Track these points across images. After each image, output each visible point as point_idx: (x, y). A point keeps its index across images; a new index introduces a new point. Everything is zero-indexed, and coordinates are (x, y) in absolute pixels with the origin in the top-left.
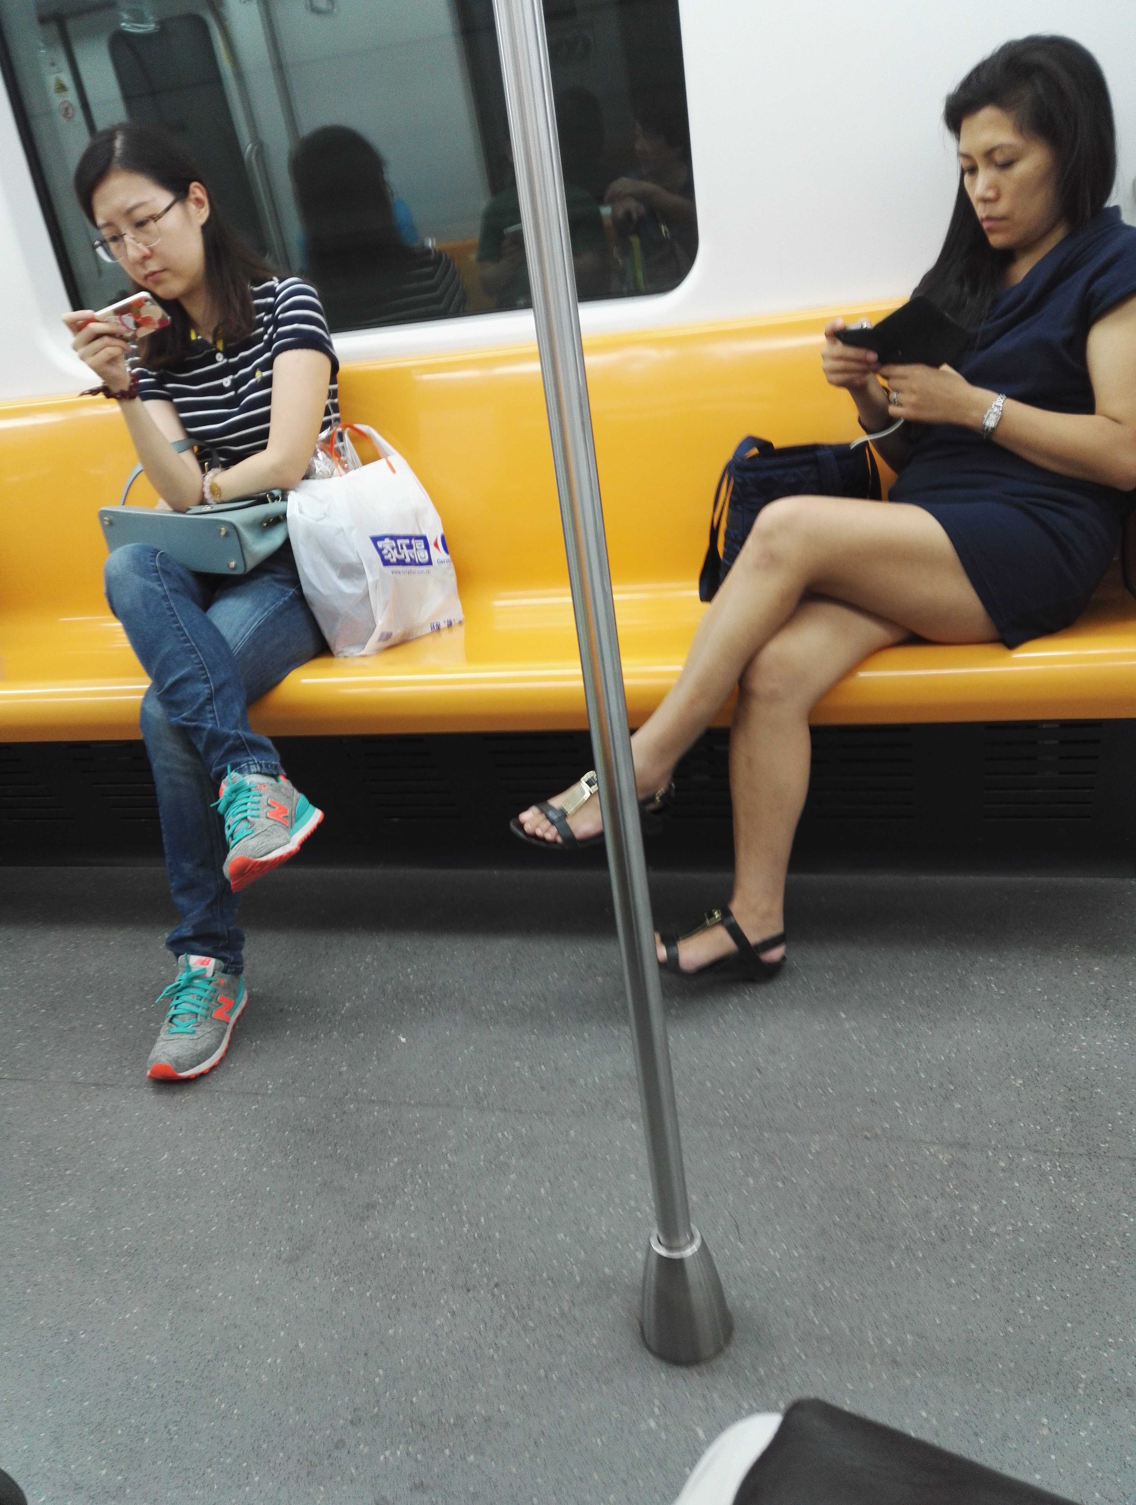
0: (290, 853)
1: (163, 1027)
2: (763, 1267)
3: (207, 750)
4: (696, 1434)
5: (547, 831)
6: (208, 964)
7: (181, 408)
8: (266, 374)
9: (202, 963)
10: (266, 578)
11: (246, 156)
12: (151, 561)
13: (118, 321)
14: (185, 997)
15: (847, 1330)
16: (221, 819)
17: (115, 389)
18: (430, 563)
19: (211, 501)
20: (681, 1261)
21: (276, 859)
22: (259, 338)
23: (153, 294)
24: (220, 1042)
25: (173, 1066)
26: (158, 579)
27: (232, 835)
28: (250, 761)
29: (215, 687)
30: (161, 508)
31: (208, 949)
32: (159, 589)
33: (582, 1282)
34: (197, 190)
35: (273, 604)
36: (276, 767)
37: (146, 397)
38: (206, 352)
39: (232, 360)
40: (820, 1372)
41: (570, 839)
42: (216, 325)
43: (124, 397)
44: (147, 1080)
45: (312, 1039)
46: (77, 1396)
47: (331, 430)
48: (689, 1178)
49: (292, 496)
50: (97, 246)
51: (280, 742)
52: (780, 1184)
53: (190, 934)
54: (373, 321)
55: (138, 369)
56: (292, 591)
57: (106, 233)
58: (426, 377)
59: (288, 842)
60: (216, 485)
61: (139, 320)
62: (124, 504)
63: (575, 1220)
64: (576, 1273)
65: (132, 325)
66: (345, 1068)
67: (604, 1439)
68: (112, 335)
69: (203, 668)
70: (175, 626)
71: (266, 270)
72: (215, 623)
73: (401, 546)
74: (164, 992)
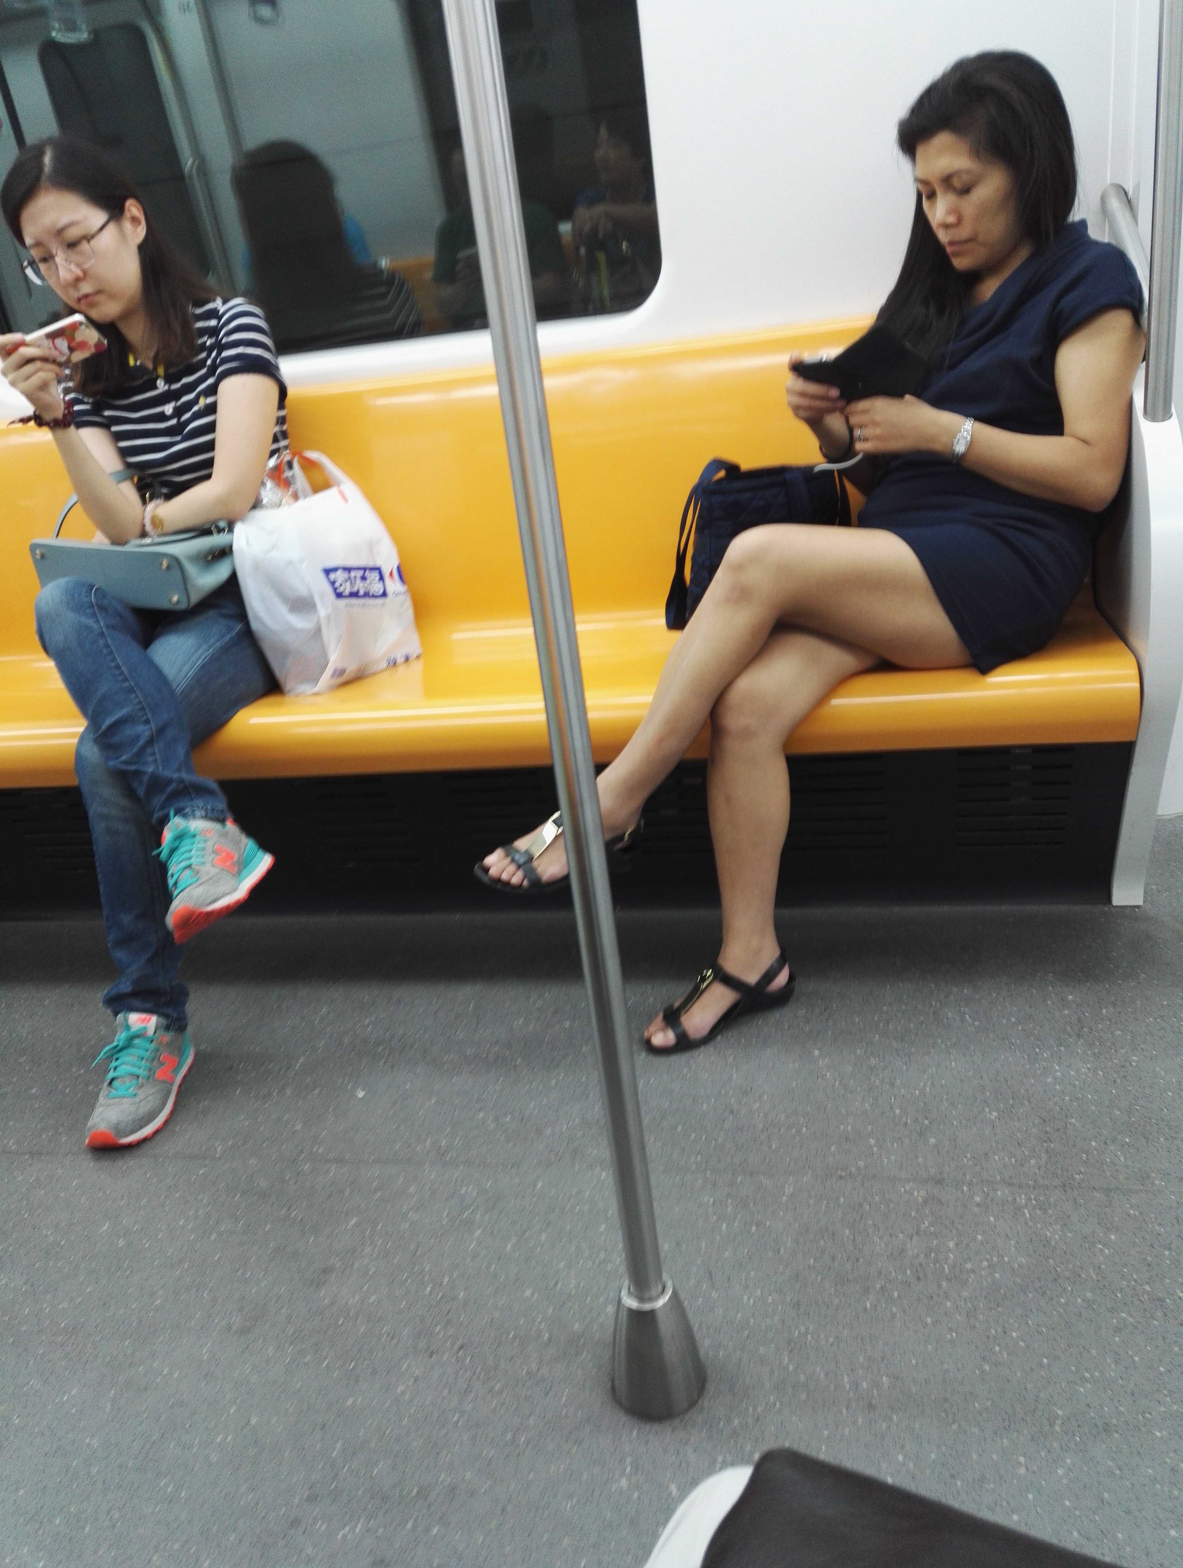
0: (238, 902)
1: (102, 1091)
2: (737, 1314)
3: (148, 795)
4: (669, 1490)
5: (512, 875)
6: (149, 1021)
7: (118, 437)
8: (210, 400)
9: (144, 1020)
10: (211, 613)
11: (186, 170)
12: (86, 597)
13: (51, 344)
14: (125, 1058)
16: (163, 869)
17: (48, 417)
18: (384, 594)
19: (152, 533)
20: (652, 1312)
21: (224, 907)
22: (201, 364)
23: (88, 318)
24: (164, 1105)
25: (113, 1133)
26: (94, 615)
27: (176, 884)
28: (194, 805)
29: (156, 728)
30: (99, 541)
31: (148, 1005)
32: (95, 626)
33: (550, 1339)
34: (133, 208)
35: (218, 640)
36: (222, 812)
37: (80, 425)
38: (145, 378)
39: (174, 387)
40: (795, 1419)
41: (536, 883)
42: (155, 349)
43: (57, 424)
45: (264, 1097)
46: (12, 1485)
47: (278, 457)
48: (660, 1227)
49: (239, 528)
50: (26, 267)
52: (754, 1229)
53: (129, 990)
56: (238, 627)
57: (35, 253)
58: (381, 402)
59: (235, 890)
60: (158, 516)
61: (73, 344)
62: (57, 536)
63: (543, 1276)
64: (544, 1330)
65: (65, 350)
66: (299, 1127)
67: (574, 1502)
68: (45, 360)
69: (143, 709)
70: (113, 664)
71: (209, 290)
72: (156, 661)
73: (355, 577)
74: (103, 1054)
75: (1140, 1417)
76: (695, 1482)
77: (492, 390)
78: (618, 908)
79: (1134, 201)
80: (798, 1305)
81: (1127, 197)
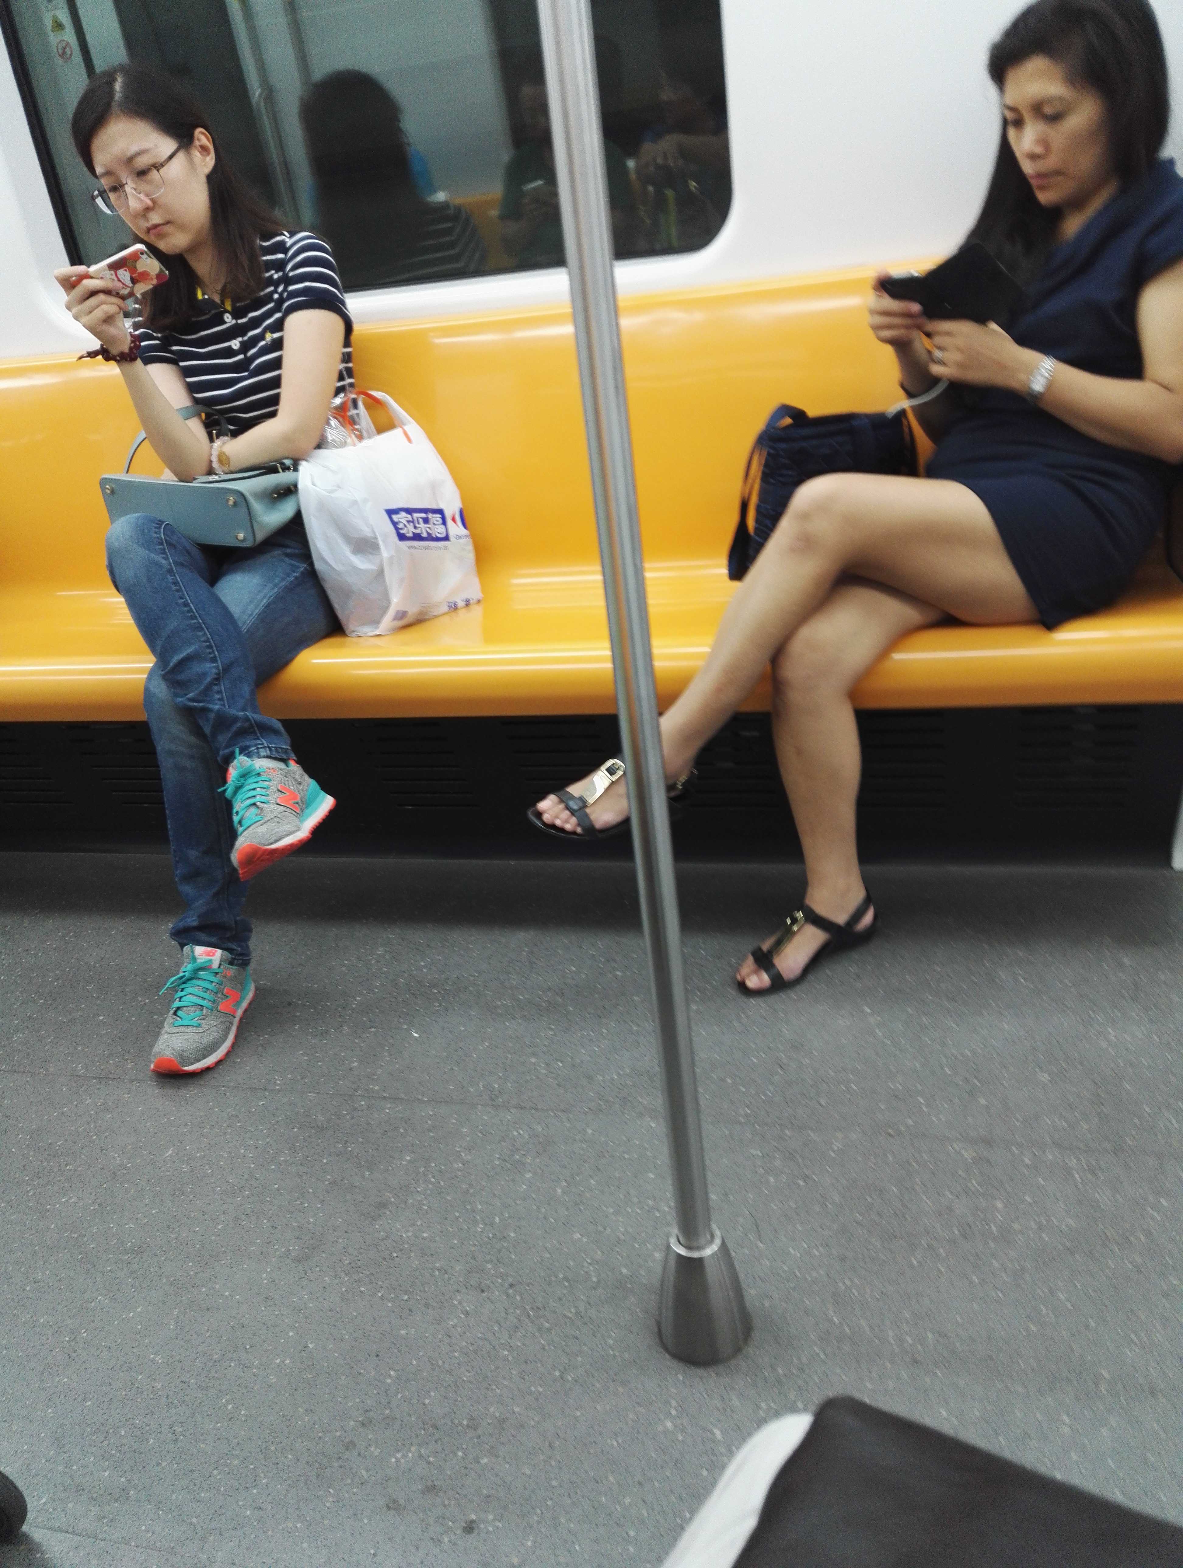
0: (301, 841)
1: (167, 1020)
2: (783, 1266)
3: (214, 734)
4: (713, 1434)
5: (567, 821)
6: (214, 955)
7: (187, 372)
8: (276, 335)
9: (208, 954)
10: (276, 552)
11: (254, 103)
12: (156, 533)
13: (114, 277)
14: (190, 988)
15: (867, 1329)
16: (228, 805)
17: (114, 351)
18: (447, 538)
19: (219, 471)
20: (700, 1260)
21: (287, 846)
22: (269, 298)
24: (226, 1036)
25: (177, 1060)
26: (163, 552)
27: (240, 822)
28: (260, 744)
29: (222, 667)
30: (167, 477)
31: (213, 940)
32: (164, 562)
33: (599, 1282)
34: (201, 137)
35: (284, 579)
36: (286, 751)
37: (147, 361)
38: (213, 312)
39: (240, 321)
40: (838, 1370)
41: (590, 830)
42: (223, 282)
43: (124, 358)
44: (150, 1074)
45: (322, 1034)
46: (79, 1396)
47: (344, 396)
48: (710, 1176)
49: (303, 466)
50: (97, 197)
51: (291, 726)
52: (801, 1183)
53: (195, 924)
54: (388, 280)
55: (142, 330)
56: (303, 567)
57: (105, 183)
58: (443, 340)
59: (299, 830)
60: (224, 453)
61: (135, 275)
62: (127, 472)
63: (592, 1221)
64: (593, 1274)
65: (128, 282)
66: (356, 1064)
67: (620, 1441)
68: (107, 292)
69: (210, 647)
70: (181, 601)
71: (277, 223)
72: (223, 599)
73: (417, 518)
74: (169, 984)
77: (568, 329)
80: (844, 1259)
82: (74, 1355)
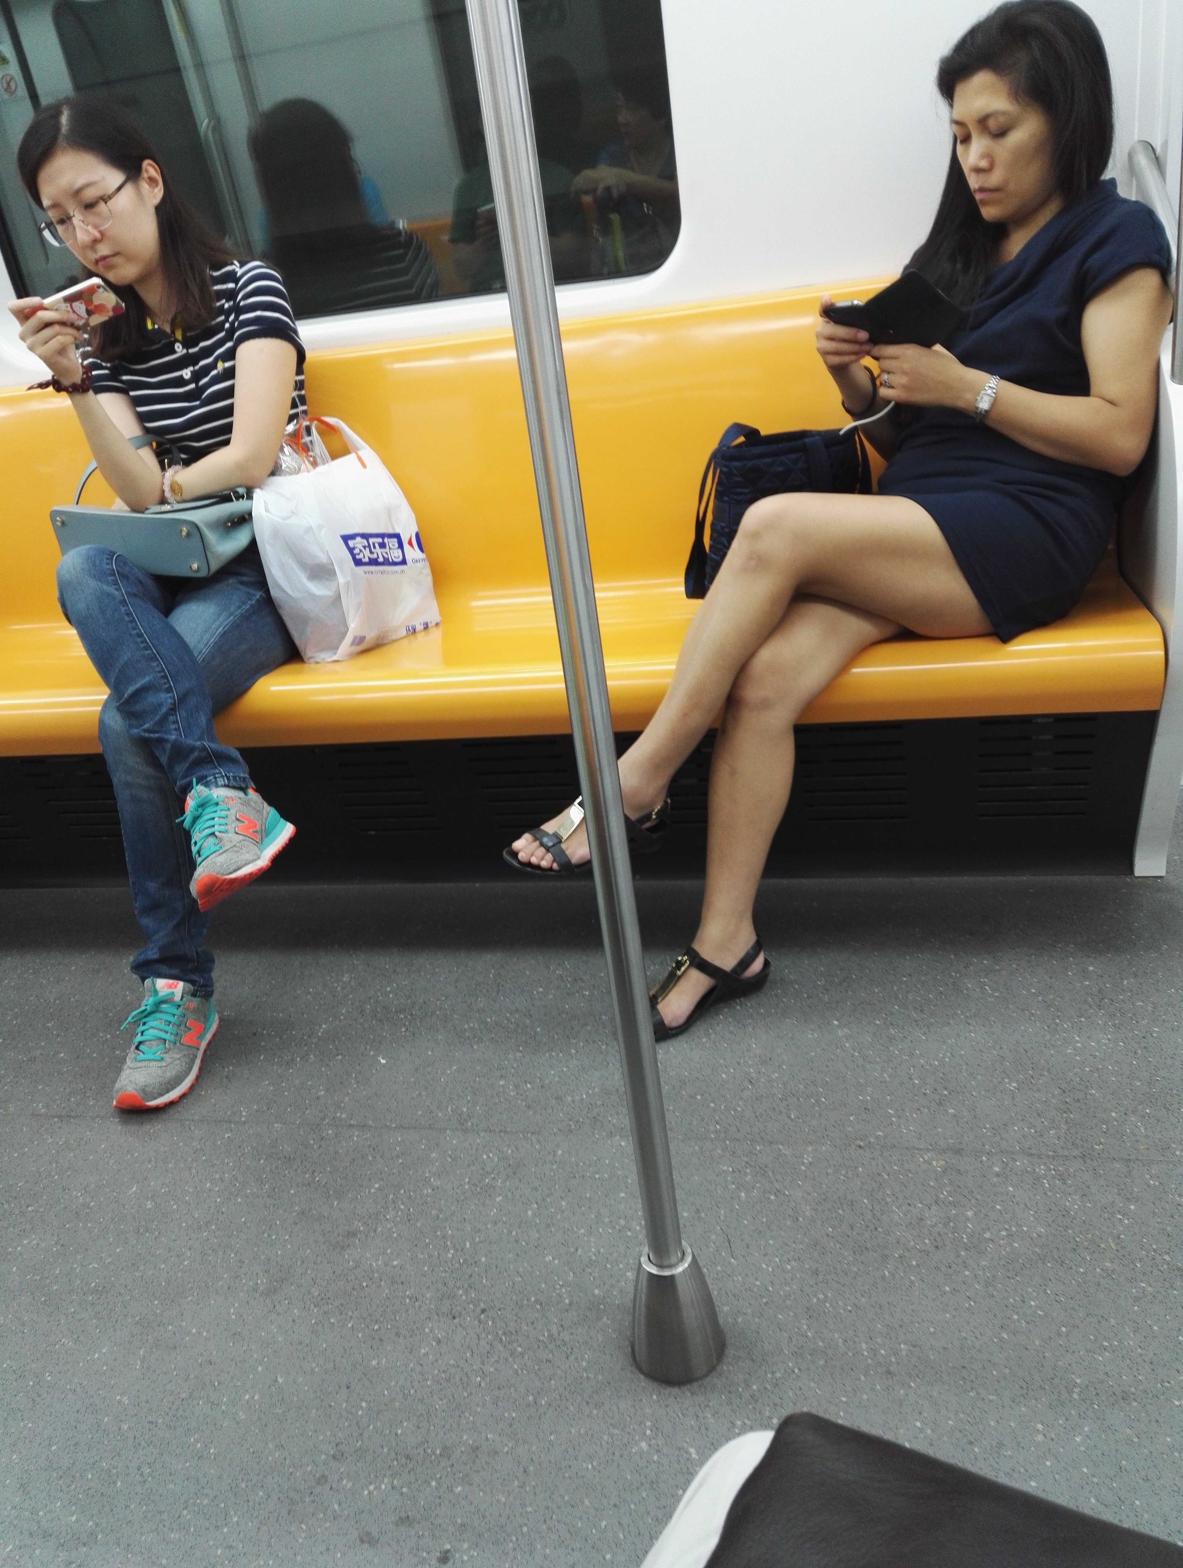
0: (260, 870)
1: (129, 1055)
2: (756, 1282)
3: (171, 763)
4: (689, 1454)
5: (542, 858)
6: (176, 987)
7: (137, 402)
8: (228, 364)
9: (170, 987)
10: (231, 581)
11: (202, 134)
12: (108, 564)
13: (68, 309)
14: (152, 1022)
15: (840, 1342)
16: (187, 835)
17: (66, 382)
18: (404, 562)
19: (171, 500)
20: (672, 1277)
21: (245, 876)
22: (220, 327)
23: (104, 280)
24: (190, 1069)
25: (141, 1096)
26: (116, 583)
27: (199, 852)
28: (217, 773)
29: (178, 697)
30: (118, 507)
31: (175, 972)
32: (117, 593)
33: (571, 1304)
34: (150, 168)
35: (239, 607)
37: (99, 390)
38: (163, 342)
39: (191, 351)
40: (813, 1385)
41: (565, 864)
42: (174, 313)
43: (75, 390)
45: (287, 1063)
46: (44, 1441)
47: (297, 423)
48: (679, 1194)
49: (257, 494)
50: (44, 229)
51: (248, 754)
52: (773, 1197)
53: (156, 956)
55: (91, 360)
56: (258, 594)
57: (52, 215)
58: (397, 366)
59: (259, 858)
60: (177, 482)
61: (91, 308)
62: (77, 503)
63: (563, 1242)
64: (565, 1296)
65: (83, 313)
66: (322, 1093)
67: (595, 1464)
68: (63, 323)
69: (165, 677)
70: (134, 632)
71: (226, 252)
72: (177, 629)
73: (374, 544)
74: (130, 1018)
75: (1159, 1385)
76: (715, 1447)
77: (512, 354)
78: (638, 877)
79: (1161, 159)
80: (816, 1273)
81: (1155, 155)
82: (38, 1399)
